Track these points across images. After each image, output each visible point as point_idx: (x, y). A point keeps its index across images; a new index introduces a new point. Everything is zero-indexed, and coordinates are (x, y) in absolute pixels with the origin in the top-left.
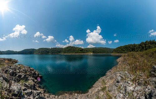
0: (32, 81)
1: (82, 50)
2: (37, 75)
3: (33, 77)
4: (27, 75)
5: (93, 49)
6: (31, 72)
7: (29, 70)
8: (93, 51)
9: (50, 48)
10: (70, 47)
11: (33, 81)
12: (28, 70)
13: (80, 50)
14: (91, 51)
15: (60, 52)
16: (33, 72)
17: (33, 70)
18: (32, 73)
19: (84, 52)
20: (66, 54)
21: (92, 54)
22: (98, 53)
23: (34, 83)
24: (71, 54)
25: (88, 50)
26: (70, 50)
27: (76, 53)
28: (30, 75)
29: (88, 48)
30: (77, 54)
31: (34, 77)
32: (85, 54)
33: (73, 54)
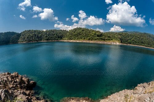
0: (22, 95)
1: (100, 36)
2: (27, 83)
3: (21, 88)
4: (10, 89)
5: (120, 34)
6: (15, 82)
7: (10, 79)
8: (121, 39)
9: (44, 30)
10: (80, 28)
11: (24, 94)
12: (8, 79)
13: (98, 36)
14: (116, 39)
15: (61, 37)
16: (18, 80)
17: (18, 76)
18: (17, 82)
19: (104, 40)
20: (71, 41)
21: (118, 44)
22: (130, 43)
23: (27, 97)
24: (80, 41)
25: (111, 36)
26: (79, 34)
27: (89, 39)
28: (15, 88)
29: (112, 33)
30: (91, 42)
31: (24, 88)
32: (105, 43)
33: (85, 41)
